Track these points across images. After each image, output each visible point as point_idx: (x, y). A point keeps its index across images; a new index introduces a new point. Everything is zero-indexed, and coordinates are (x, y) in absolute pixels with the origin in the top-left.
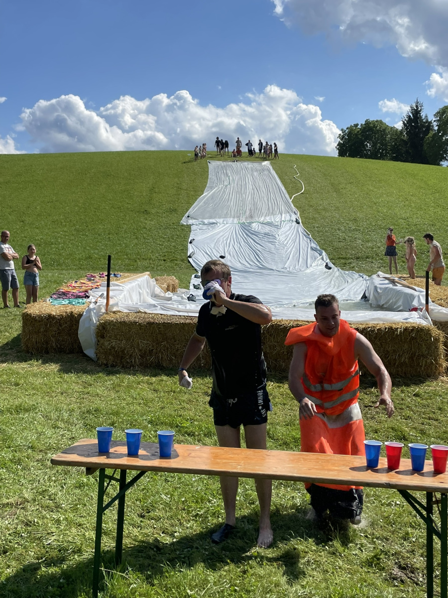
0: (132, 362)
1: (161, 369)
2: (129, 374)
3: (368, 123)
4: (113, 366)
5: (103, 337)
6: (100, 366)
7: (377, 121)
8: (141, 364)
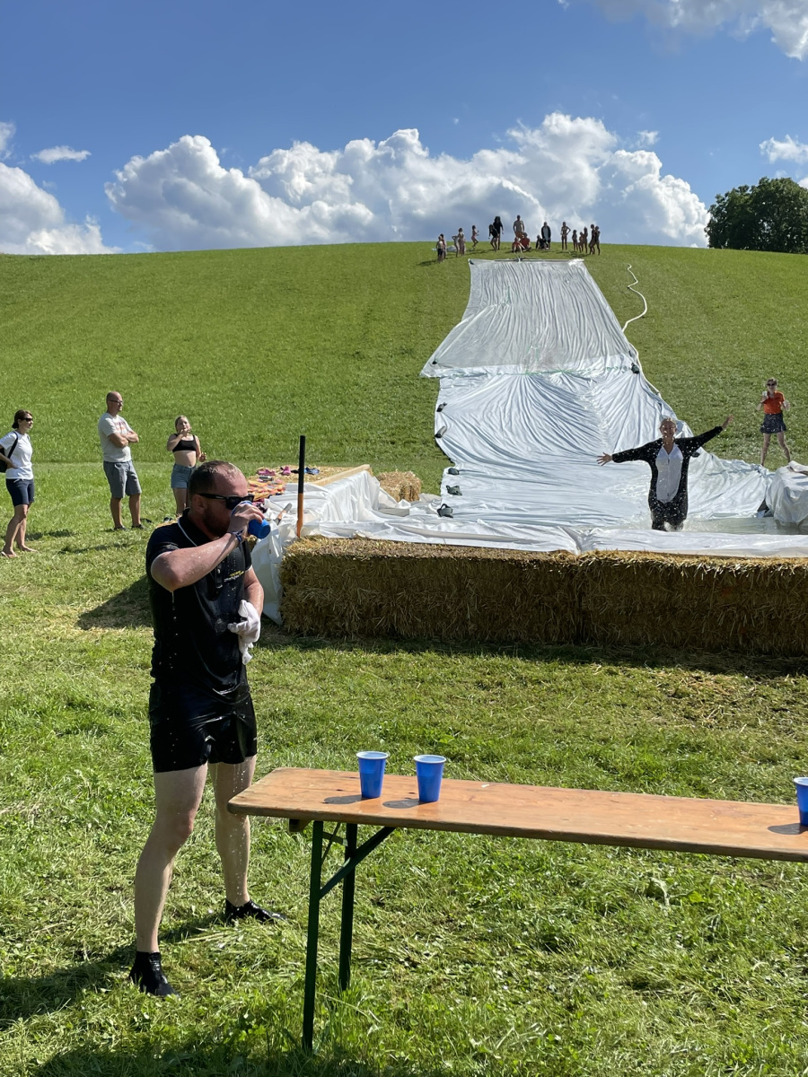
0: (344, 626)
1: (397, 640)
2: (341, 649)
3: (764, 184)
4: (311, 634)
5: (292, 582)
6: (287, 633)
7: (782, 181)
8: (362, 631)
